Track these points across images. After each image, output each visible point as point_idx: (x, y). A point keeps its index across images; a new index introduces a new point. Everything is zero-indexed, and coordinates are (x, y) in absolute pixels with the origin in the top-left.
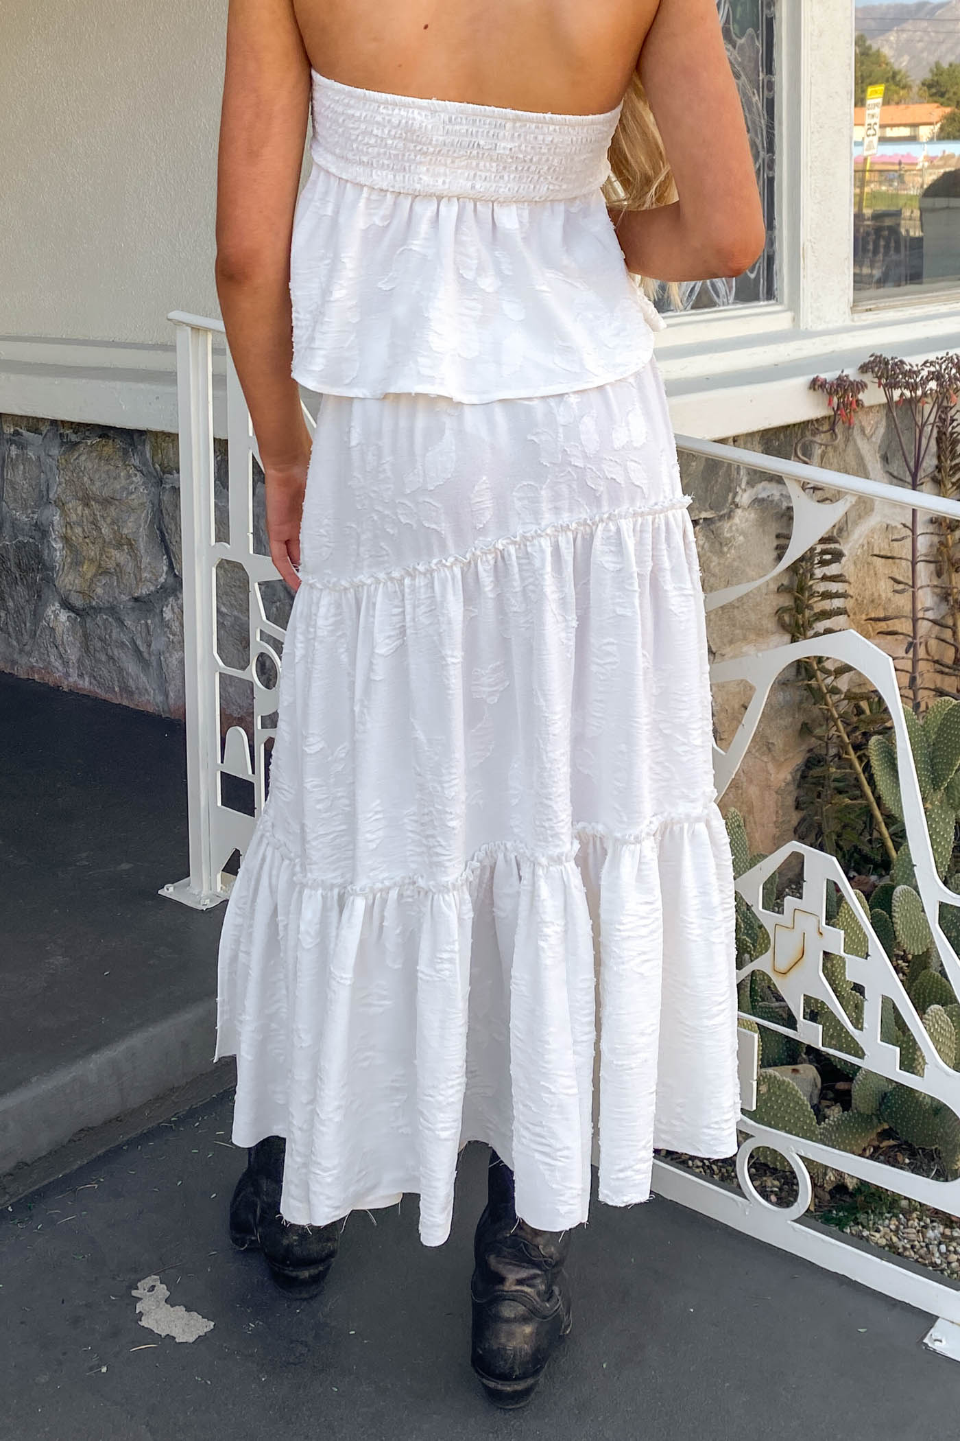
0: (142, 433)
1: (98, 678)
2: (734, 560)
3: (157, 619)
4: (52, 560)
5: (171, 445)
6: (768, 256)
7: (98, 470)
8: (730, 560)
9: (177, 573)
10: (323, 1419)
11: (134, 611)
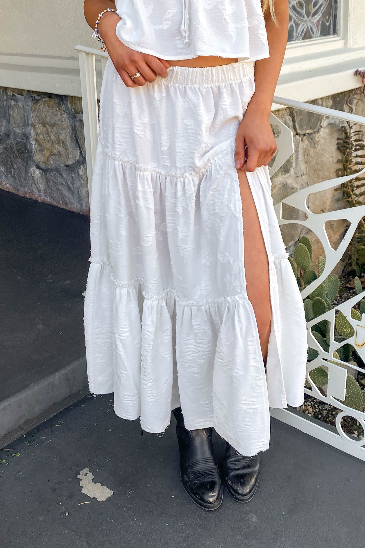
0: (66, 96)
1: (53, 197)
2: (320, 150)
3: (76, 174)
4: (31, 149)
5: (78, 101)
6: (334, 15)
7: (48, 112)
8: (318, 150)
9: (84, 156)
10: (163, 539)
11: (66, 171)
